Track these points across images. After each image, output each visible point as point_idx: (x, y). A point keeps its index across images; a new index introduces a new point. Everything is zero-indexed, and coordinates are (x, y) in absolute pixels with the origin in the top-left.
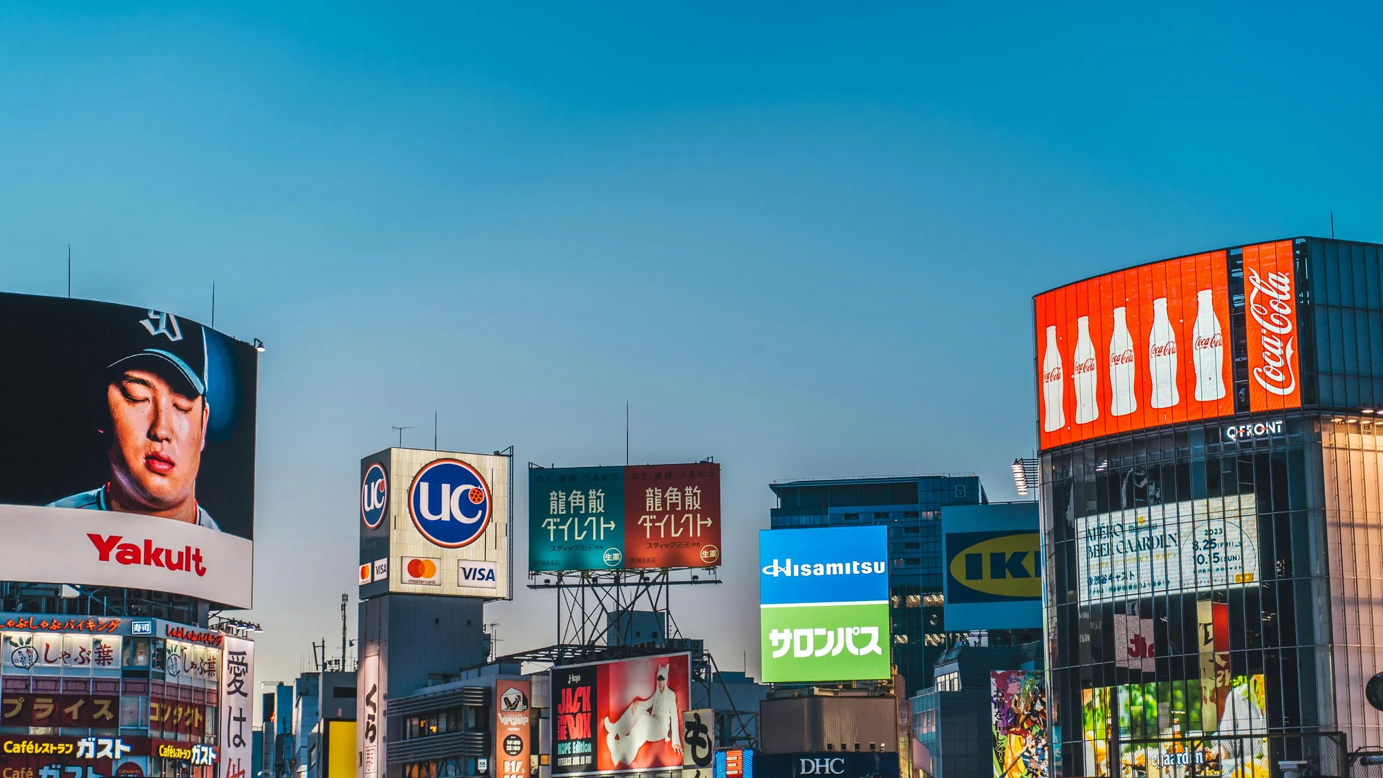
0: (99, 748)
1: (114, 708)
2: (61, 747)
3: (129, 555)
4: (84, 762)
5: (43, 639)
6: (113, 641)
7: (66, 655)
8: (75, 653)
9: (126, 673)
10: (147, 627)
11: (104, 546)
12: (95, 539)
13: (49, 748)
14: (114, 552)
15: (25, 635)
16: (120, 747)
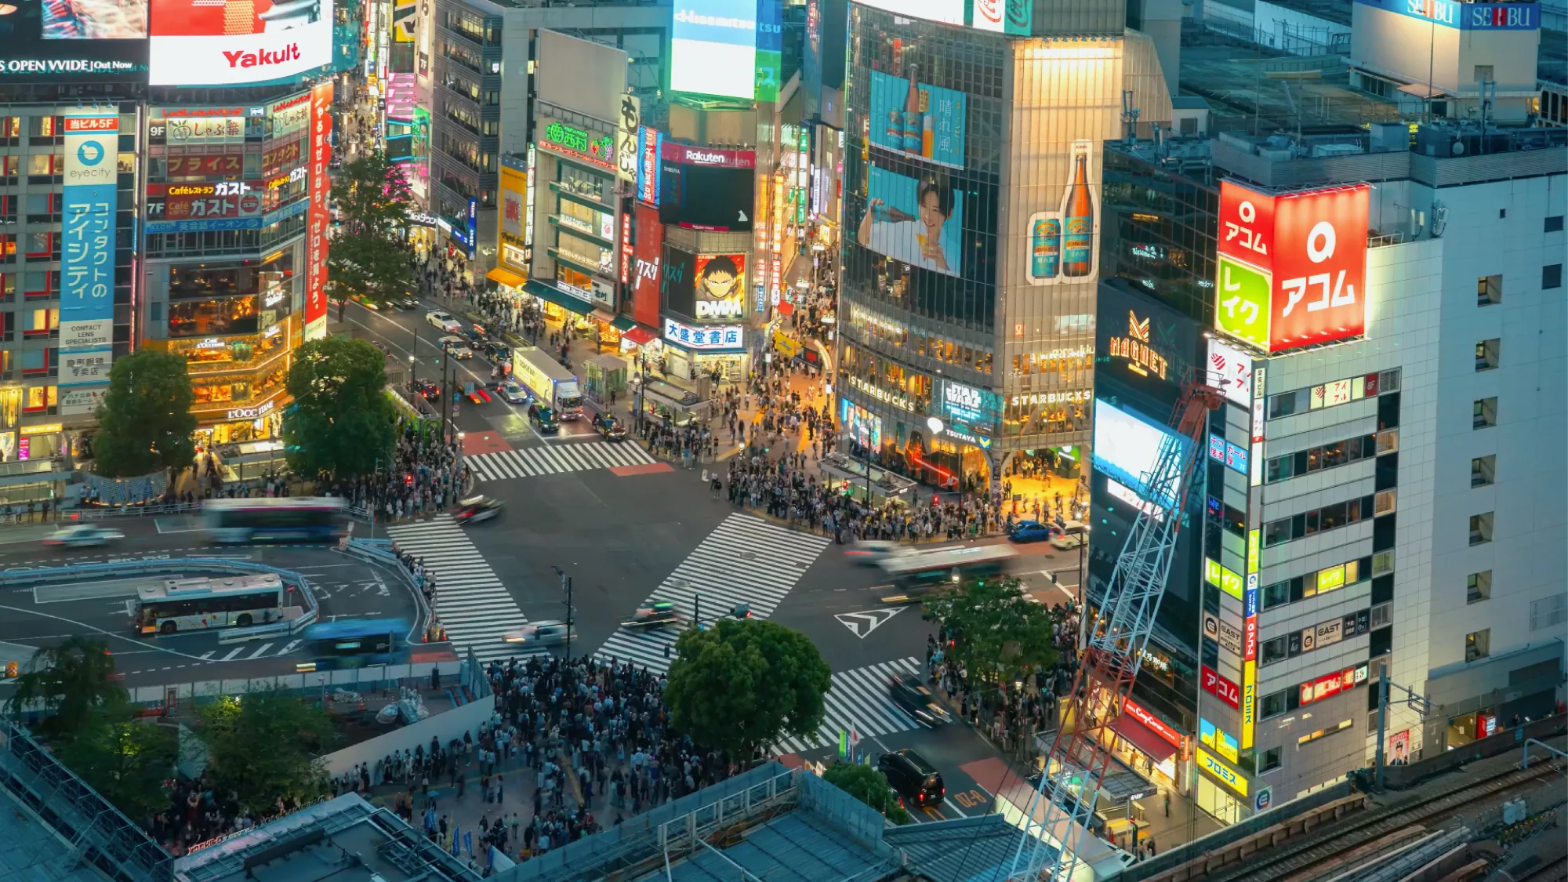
0: (230, 189)
1: (240, 162)
2: (206, 190)
3: (249, 61)
4: (220, 198)
5: (192, 122)
6: (240, 121)
7: (209, 130)
8: (214, 129)
9: (247, 139)
10: (261, 111)
11: (232, 58)
12: (227, 54)
13: (198, 190)
14: (240, 60)
15: (182, 120)
16: (243, 187)
